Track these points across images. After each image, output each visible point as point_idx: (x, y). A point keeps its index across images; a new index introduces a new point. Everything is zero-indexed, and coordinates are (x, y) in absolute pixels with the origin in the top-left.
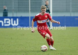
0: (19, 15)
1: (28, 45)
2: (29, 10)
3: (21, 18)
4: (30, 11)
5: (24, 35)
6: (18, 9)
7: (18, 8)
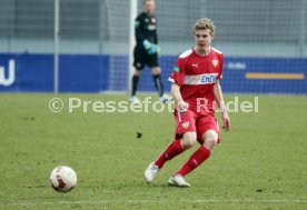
0: (19, 47)
1: (49, 154)
2: (53, 31)
3: (25, 61)
4: (59, 34)
5: (33, 119)
6: (13, 26)
7: (16, 22)
